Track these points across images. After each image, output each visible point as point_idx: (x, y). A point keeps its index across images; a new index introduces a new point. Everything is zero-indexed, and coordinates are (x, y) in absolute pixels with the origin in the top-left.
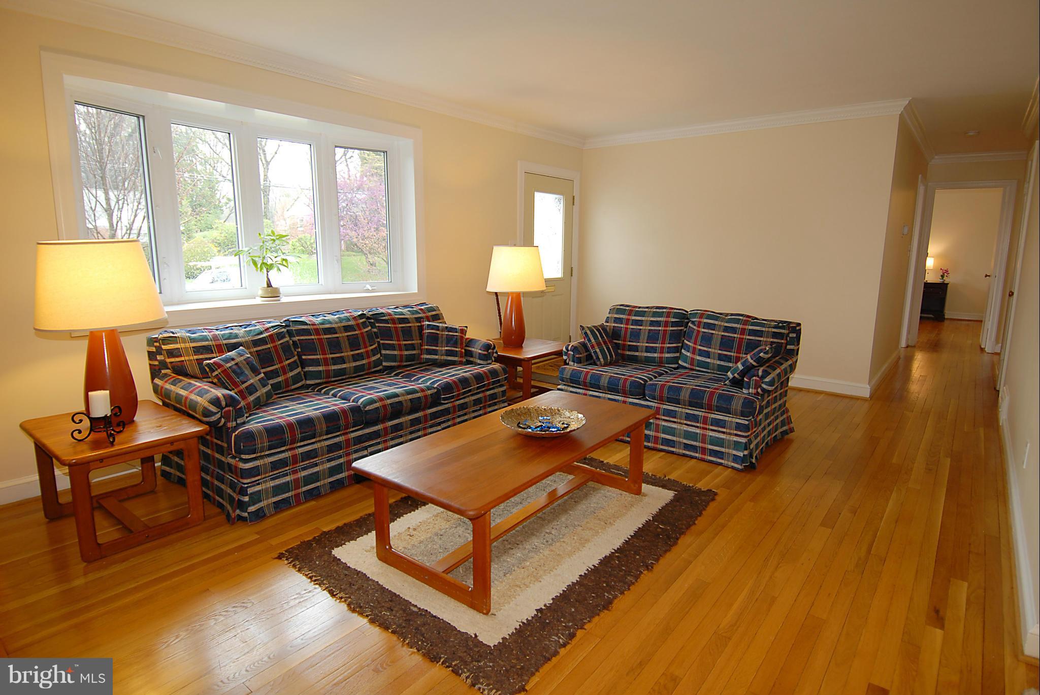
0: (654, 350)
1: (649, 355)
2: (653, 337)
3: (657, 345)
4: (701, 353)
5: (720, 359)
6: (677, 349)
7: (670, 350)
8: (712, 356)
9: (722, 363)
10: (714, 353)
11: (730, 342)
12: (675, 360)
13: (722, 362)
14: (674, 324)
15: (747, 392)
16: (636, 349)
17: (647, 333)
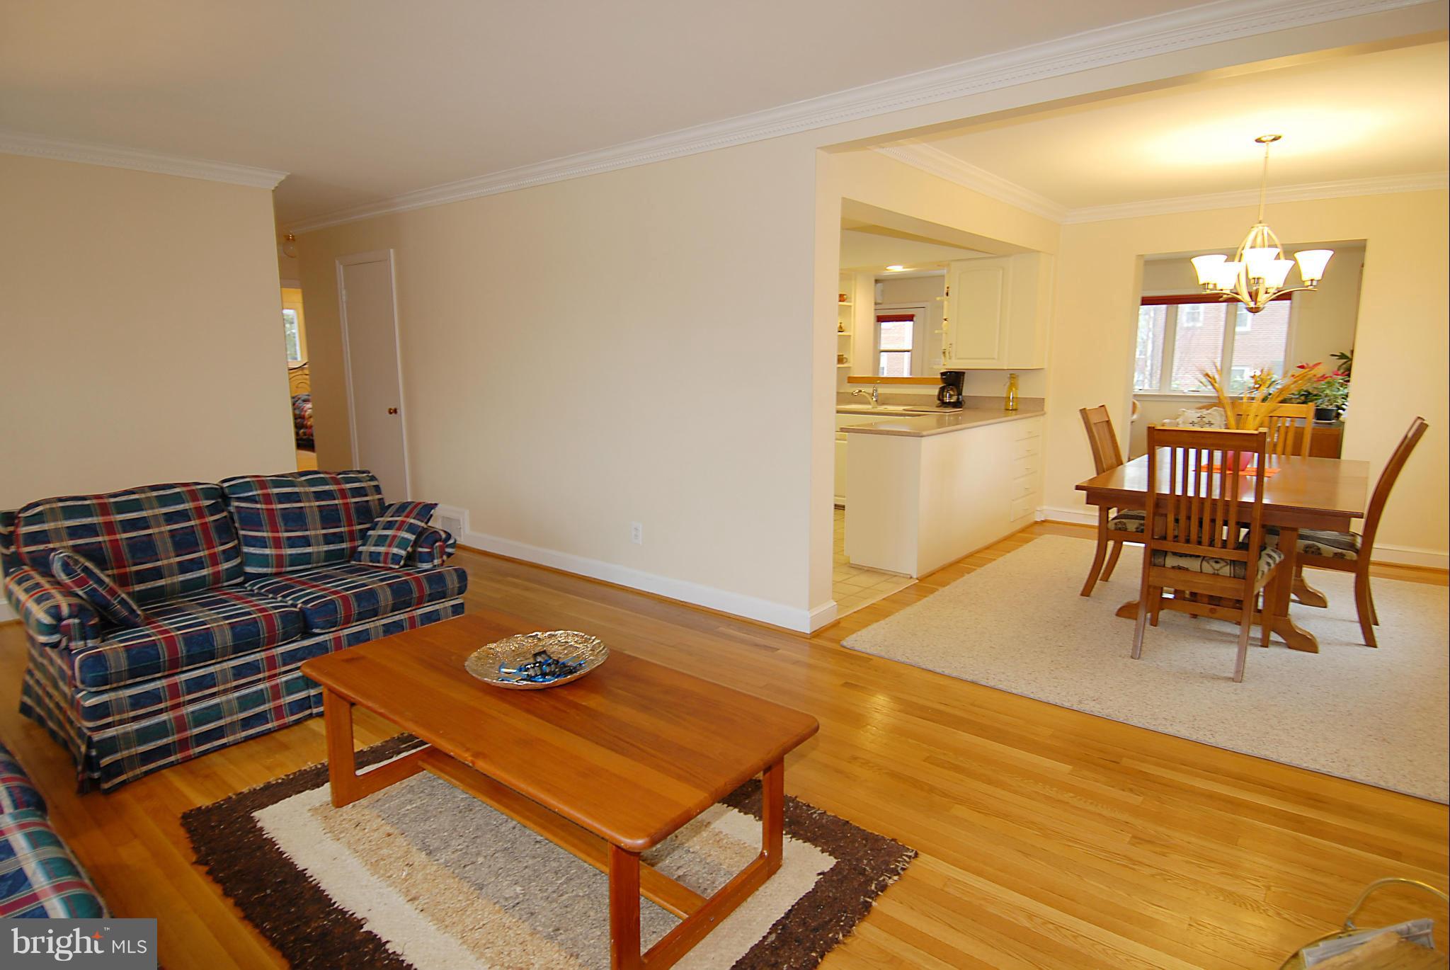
0: (198, 564)
1: (189, 576)
2: (183, 542)
3: (201, 554)
4: (293, 542)
5: (327, 543)
6: (236, 552)
7: (228, 555)
8: (313, 541)
9: (332, 547)
10: (316, 536)
11: (333, 513)
12: (237, 571)
13: (331, 545)
14: (213, 509)
15: (431, 566)
16: (157, 574)
17: (169, 541)
